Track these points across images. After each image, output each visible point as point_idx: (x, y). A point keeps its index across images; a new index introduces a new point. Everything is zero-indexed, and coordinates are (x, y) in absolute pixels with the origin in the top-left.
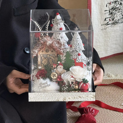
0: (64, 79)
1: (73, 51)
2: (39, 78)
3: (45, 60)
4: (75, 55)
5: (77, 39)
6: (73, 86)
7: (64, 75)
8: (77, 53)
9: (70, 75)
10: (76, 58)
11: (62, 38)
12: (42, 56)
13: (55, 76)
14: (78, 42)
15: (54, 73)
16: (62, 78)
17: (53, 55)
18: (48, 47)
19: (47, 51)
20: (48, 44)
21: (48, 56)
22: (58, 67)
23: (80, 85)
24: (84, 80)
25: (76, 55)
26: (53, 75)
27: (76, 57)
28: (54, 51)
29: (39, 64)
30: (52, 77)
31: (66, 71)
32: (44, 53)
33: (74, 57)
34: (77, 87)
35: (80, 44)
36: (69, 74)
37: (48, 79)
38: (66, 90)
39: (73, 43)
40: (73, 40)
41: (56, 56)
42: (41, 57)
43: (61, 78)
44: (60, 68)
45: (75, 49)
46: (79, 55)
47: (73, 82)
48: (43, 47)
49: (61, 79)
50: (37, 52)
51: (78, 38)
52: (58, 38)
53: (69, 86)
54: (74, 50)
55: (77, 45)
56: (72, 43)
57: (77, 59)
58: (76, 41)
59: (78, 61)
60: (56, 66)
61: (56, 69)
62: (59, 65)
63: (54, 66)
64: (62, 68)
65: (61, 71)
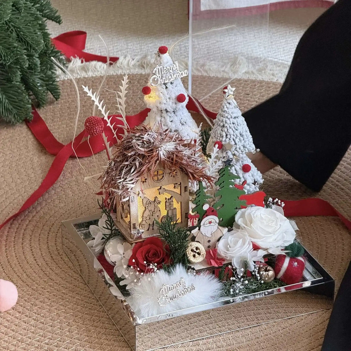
3: (152, 207)
5: (235, 121)
8: (238, 164)
11: (182, 124)
12: (142, 195)
13: (199, 254)
15: (195, 245)
17: (177, 186)
19: (158, 177)
20: (161, 153)
21: (162, 191)
22: (202, 224)
26: (192, 250)
28: (179, 173)
29: (134, 224)
30: (192, 259)
31: (227, 229)
37: (179, 266)
41: (186, 188)
42: (139, 198)
44: (210, 223)
55: (237, 140)
58: (232, 125)
59: (248, 190)
60: (196, 219)
61: (198, 228)
62: (207, 216)
63: (192, 221)
64: (215, 222)
65: (212, 233)
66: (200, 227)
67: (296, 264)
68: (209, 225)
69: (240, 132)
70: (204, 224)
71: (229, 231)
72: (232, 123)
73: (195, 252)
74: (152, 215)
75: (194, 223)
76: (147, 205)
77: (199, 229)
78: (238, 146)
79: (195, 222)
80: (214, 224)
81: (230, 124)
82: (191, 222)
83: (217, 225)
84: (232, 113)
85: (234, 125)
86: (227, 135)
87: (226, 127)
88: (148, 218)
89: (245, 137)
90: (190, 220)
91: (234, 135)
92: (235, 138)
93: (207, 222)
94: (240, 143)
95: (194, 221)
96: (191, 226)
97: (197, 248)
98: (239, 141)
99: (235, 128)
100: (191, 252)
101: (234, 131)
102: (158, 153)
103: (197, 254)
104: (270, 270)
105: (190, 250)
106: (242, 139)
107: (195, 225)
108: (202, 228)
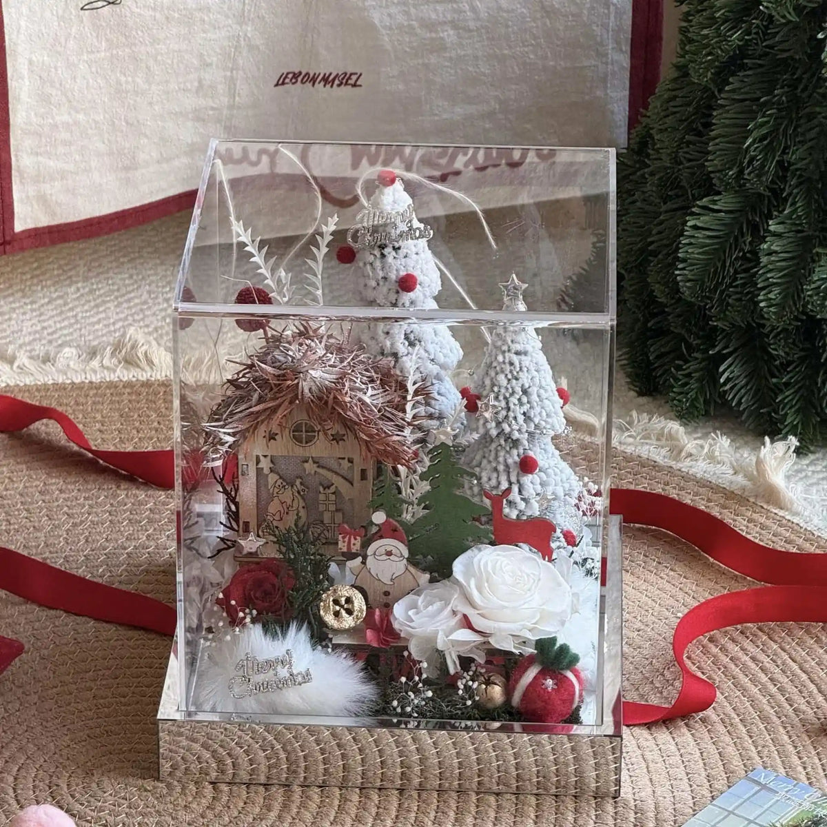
0: (412, 635)
1: (486, 439)
2: (241, 623)
3: (287, 495)
4: (501, 468)
5: (515, 359)
6: (467, 688)
7: (414, 606)
8: (515, 452)
9: (454, 613)
10: (504, 485)
11: (412, 344)
12: (265, 464)
13: (350, 612)
14: (525, 379)
15: (345, 591)
16: (396, 626)
17: (345, 464)
18: (308, 407)
19: (302, 435)
20: (305, 386)
21: (310, 467)
22: (370, 551)
23: (517, 681)
24: (545, 646)
25: (507, 466)
26: (336, 602)
27: (503, 479)
28: (350, 437)
29: (246, 524)
30: (329, 619)
31: (427, 576)
32: (283, 446)
33: (493, 482)
34: (497, 692)
35: (534, 390)
36: (447, 605)
37: (299, 629)
38: (422, 714)
39: (488, 382)
40: (490, 366)
41: (363, 472)
42: (259, 471)
43: (390, 624)
44: (389, 553)
45: (499, 424)
46: (527, 465)
47: (472, 660)
48: (274, 410)
49: (386, 630)
50: (230, 439)
51: (526, 353)
52: (388, 343)
53: (444, 683)
54: (494, 432)
55: (514, 400)
56: (483, 385)
57: (515, 495)
58: (508, 368)
59: (520, 511)
60: (355, 539)
61: (360, 559)
62: (381, 537)
63: (346, 539)
64: (399, 555)
65: (394, 577)
66: (365, 557)
67: (549, 683)
68: (385, 557)
69: (523, 385)
70: (375, 554)
71: (432, 581)
72: (507, 361)
73: (342, 606)
74: (287, 513)
75: (352, 546)
76: (276, 490)
77: (364, 563)
78: (511, 414)
79: (354, 544)
80: (397, 559)
81: (504, 362)
82: (344, 542)
83: (405, 561)
84: (512, 341)
85: (512, 368)
86: (493, 385)
87: (495, 367)
88: (277, 518)
89: (534, 397)
90: (344, 538)
91: (507, 389)
92: (508, 395)
93: (382, 550)
94: (518, 407)
95: (353, 541)
96: (345, 549)
97: (349, 600)
98: (517, 402)
99: (513, 375)
100: (331, 603)
101: (509, 380)
102: (298, 383)
103: (343, 612)
104: (496, 684)
105: (331, 599)
106: (525, 399)
107: (354, 551)
108: (370, 560)
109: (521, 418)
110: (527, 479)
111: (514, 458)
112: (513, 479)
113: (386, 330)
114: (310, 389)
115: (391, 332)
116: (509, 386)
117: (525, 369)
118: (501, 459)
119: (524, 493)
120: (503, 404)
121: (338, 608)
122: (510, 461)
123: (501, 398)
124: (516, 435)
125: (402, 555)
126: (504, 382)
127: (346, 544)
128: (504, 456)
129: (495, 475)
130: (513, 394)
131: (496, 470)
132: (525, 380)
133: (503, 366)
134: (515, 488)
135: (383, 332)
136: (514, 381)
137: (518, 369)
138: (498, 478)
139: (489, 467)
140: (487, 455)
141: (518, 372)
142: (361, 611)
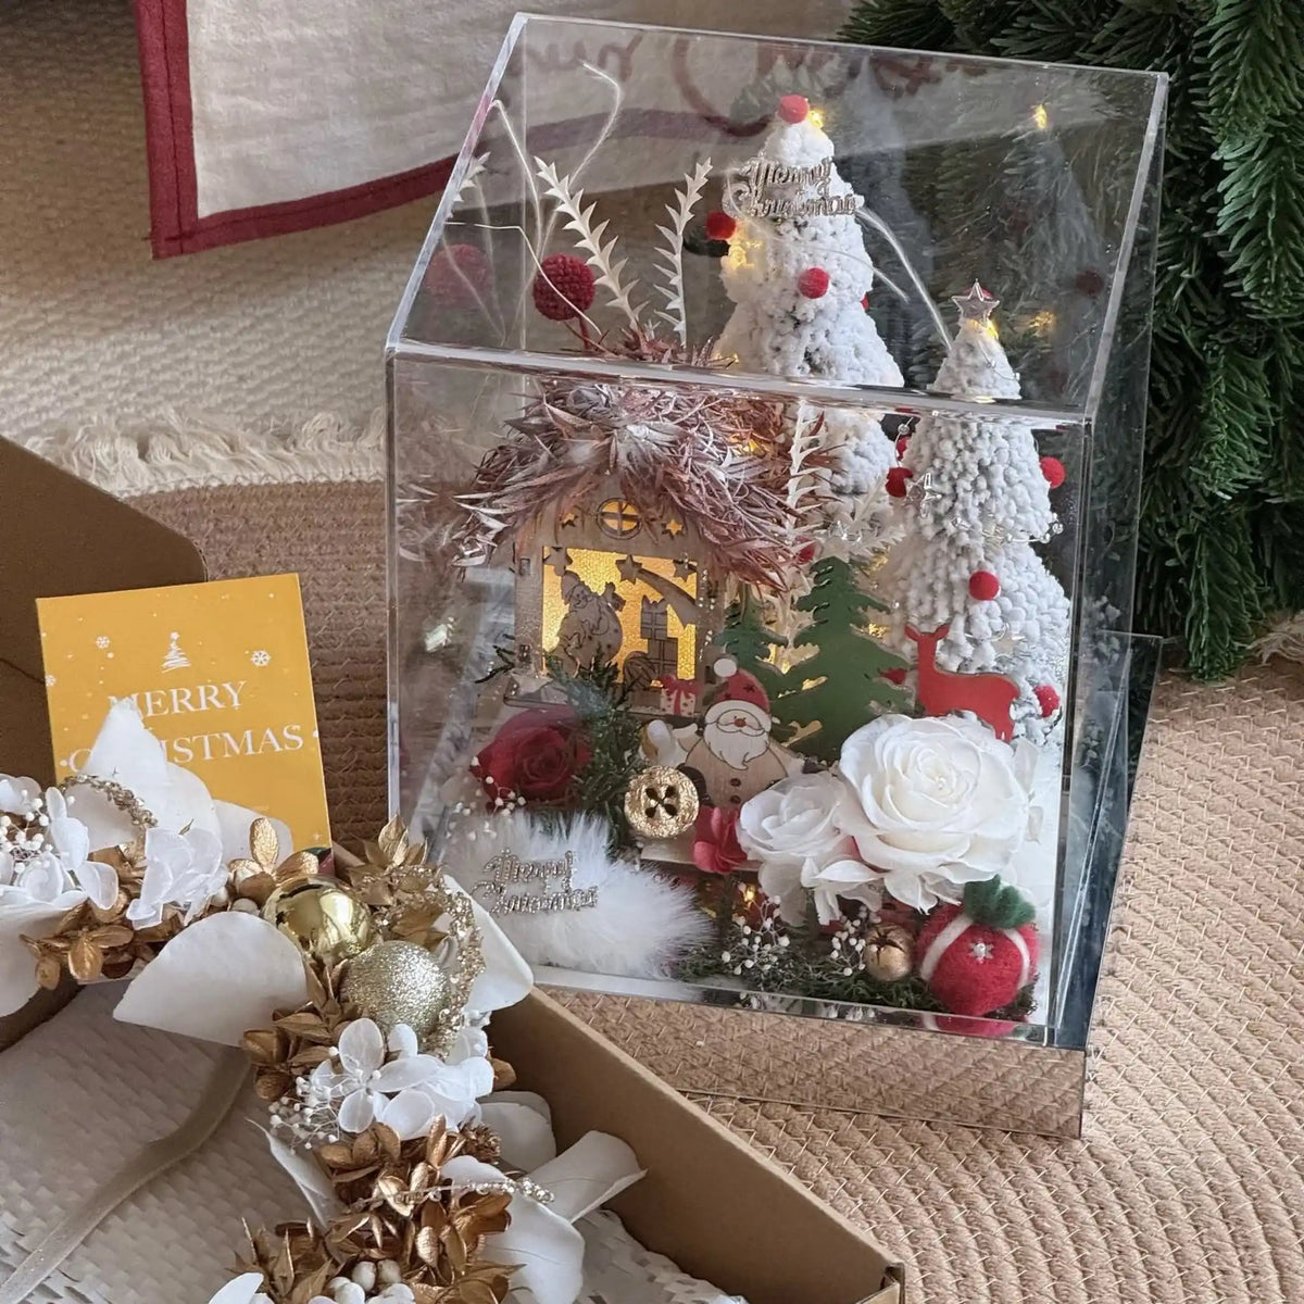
0: (764, 860)
3: (590, 612)
4: (940, 586)
6: (847, 949)
7: (773, 811)
8: (964, 563)
9: (834, 831)
10: (942, 617)
11: (815, 370)
13: (672, 811)
14: (985, 451)
15: (667, 777)
16: (742, 841)
18: (624, 481)
20: (621, 449)
23: (929, 942)
24: (979, 892)
25: (949, 584)
26: (652, 793)
27: (942, 605)
28: (691, 531)
29: (524, 649)
30: (638, 820)
32: (586, 534)
33: (926, 610)
34: (897, 958)
35: (999, 469)
36: (824, 815)
39: (926, 450)
41: (711, 586)
43: (733, 837)
45: (937, 520)
46: (982, 586)
47: (860, 905)
48: (569, 484)
49: (727, 845)
50: (499, 524)
54: (930, 532)
55: (965, 484)
57: (958, 633)
58: (958, 432)
59: (965, 660)
60: (688, 697)
63: (673, 696)
65: (747, 758)
66: (702, 724)
67: (981, 949)
68: (733, 728)
69: (981, 460)
70: (717, 721)
74: (590, 639)
75: (682, 707)
76: (574, 601)
77: (700, 733)
78: (959, 506)
79: (685, 705)
80: (754, 732)
81: (953, 422)
82: (670, 699)
83: (765, 737)
84: (969, 382)
85: (965, 431)
86: (934, 456)
87: (939, 428)
88: (575, 643)
89: (999, 481)
90: (669, 693)
91: (955, 464)
92: (955, 475)
93: (729, 717)
94: (970, 496)
95: (683, 699)
96: (670, 711)
97: (671, 791)
98: (969, 487)
99: (966, 443)
100: (644, 794)
101: (960, 451)
102: (610, 444)
103: (661, 810)
104: (895, 945)
105: (644, 788)
106: (983, 484)
107: (685, 714)
108: (709, 731)
109: (974, 513)
110: (980, 609)
111: (962, 573)
112: (958, 606)
113: (775, 344)
114: (629, 456)
115: (784, 348)
116: (958, 461)
117: (987, 436)
118: (941, 573)
119: (972, 630)
120: (947, 489)
121: (653, 803)
122: (955, 577)
123: (944, 478)
124: (965, 539)
125: (760, 727)
126: (952, 455)
127: (673, 702)
128: (947, 568)
129: (929, 598)
130: (963, 474)
131: (930, 588)
132: (986, 453)
133: (951, 427)
134: (960, 622)
135: (771, 347)
136: (967, 454)
137: (975, 434)
138: (933, 602)
139: (919, 583)
140: (919, 563)
141: (974, 440)
142: (691, 810)
